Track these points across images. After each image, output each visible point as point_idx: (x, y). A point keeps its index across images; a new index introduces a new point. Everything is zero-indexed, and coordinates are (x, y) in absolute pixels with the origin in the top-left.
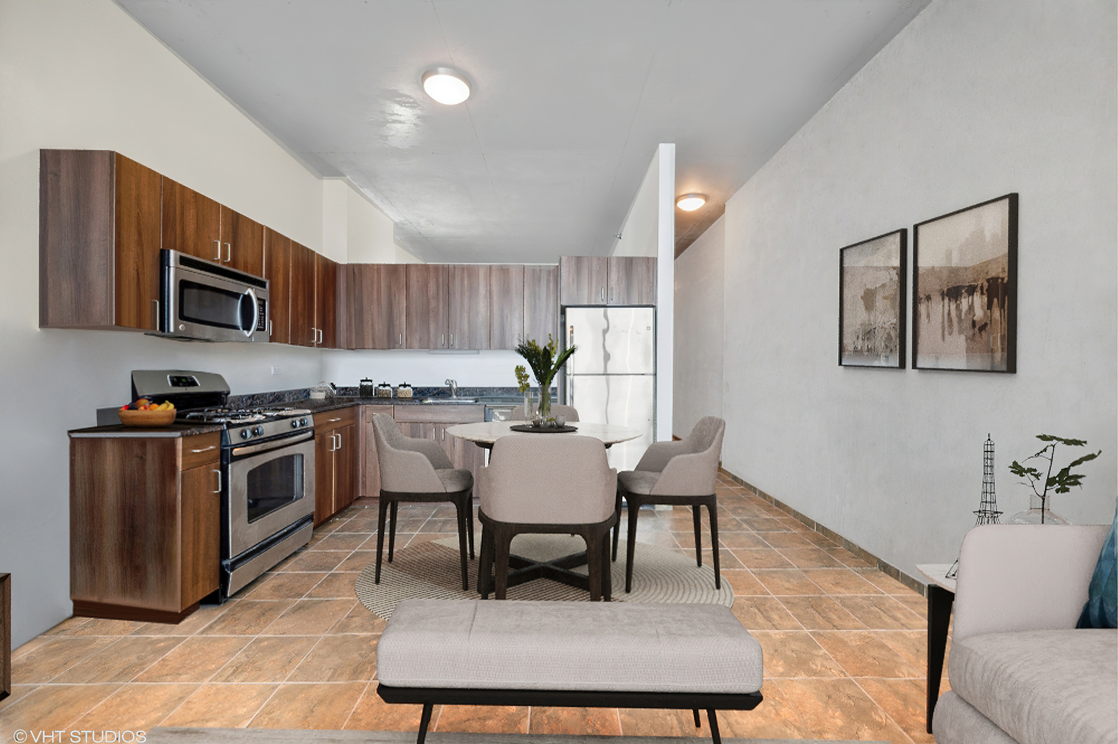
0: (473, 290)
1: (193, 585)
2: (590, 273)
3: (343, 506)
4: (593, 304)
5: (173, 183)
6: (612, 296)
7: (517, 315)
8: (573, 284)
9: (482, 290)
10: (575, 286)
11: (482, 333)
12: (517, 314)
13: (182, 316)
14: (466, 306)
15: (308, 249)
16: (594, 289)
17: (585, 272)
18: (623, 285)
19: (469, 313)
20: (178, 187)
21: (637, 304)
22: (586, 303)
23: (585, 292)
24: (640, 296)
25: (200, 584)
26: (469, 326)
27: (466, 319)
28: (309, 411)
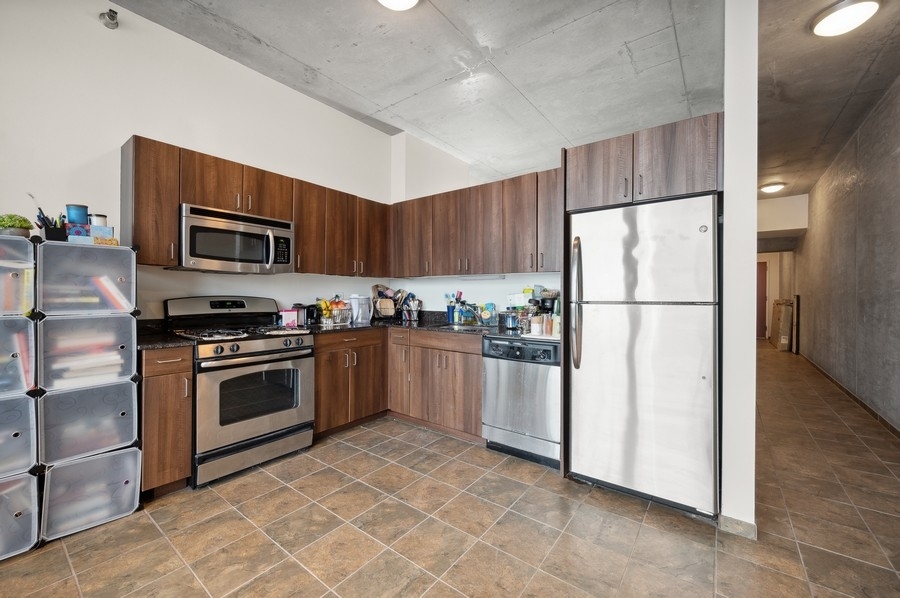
0: (486, 209)
1: (159, 471)
2: (607, 163)
3: (364, 416)
4: (611, 203)
5: (191, 154)
6: (641, 187)
7: (530, 233)
8: (583, 181)
9: (495, 210)
10: (585, 184)
11: (496, 255)
12: (530, 231)
13: (193, 253)
14: (480, 229)
15: (347, 195)
16: (612, 184)
17: (599, 163)
18: (659, 170)
19: (483, 236)
20: (197, 156)
21: (684, 192)
22: (600, 204)
23: (600, 190)
24: (691, 179)
25: (168, 471)
26: (483, 250)
27: (481, 242)
28: (308, 332)
